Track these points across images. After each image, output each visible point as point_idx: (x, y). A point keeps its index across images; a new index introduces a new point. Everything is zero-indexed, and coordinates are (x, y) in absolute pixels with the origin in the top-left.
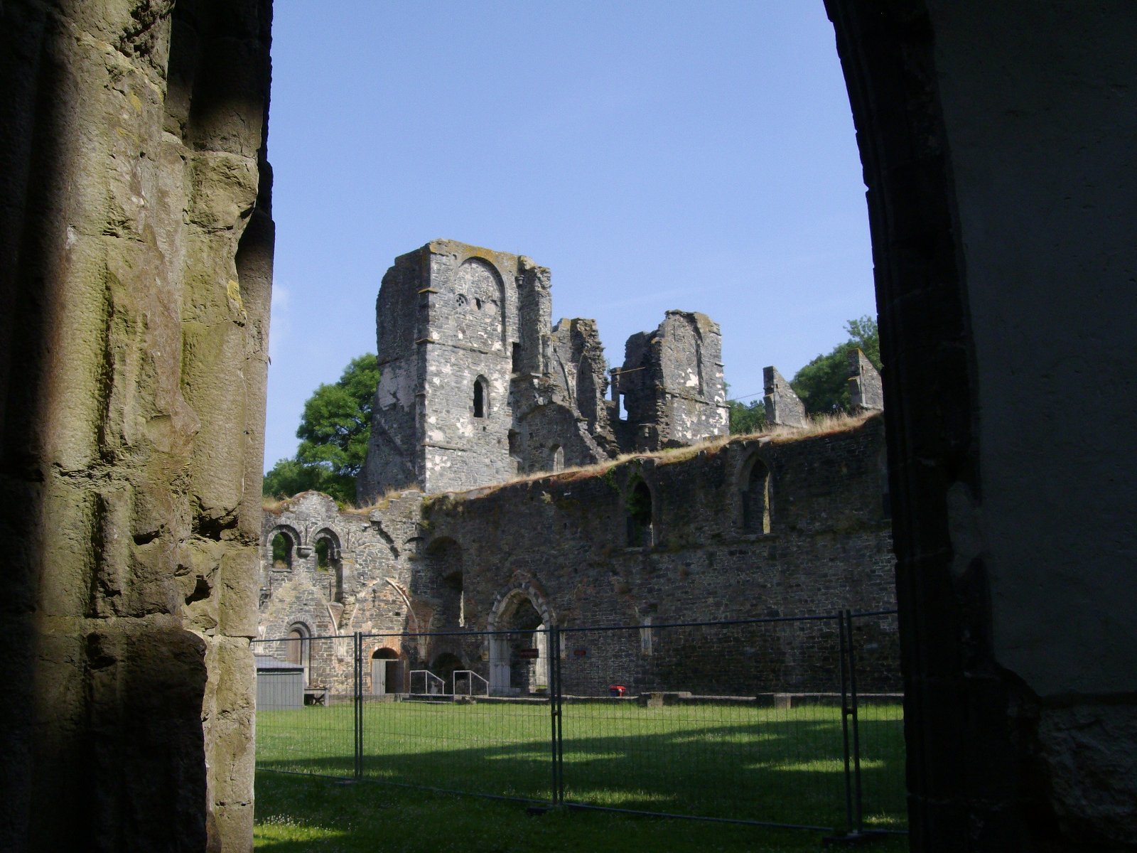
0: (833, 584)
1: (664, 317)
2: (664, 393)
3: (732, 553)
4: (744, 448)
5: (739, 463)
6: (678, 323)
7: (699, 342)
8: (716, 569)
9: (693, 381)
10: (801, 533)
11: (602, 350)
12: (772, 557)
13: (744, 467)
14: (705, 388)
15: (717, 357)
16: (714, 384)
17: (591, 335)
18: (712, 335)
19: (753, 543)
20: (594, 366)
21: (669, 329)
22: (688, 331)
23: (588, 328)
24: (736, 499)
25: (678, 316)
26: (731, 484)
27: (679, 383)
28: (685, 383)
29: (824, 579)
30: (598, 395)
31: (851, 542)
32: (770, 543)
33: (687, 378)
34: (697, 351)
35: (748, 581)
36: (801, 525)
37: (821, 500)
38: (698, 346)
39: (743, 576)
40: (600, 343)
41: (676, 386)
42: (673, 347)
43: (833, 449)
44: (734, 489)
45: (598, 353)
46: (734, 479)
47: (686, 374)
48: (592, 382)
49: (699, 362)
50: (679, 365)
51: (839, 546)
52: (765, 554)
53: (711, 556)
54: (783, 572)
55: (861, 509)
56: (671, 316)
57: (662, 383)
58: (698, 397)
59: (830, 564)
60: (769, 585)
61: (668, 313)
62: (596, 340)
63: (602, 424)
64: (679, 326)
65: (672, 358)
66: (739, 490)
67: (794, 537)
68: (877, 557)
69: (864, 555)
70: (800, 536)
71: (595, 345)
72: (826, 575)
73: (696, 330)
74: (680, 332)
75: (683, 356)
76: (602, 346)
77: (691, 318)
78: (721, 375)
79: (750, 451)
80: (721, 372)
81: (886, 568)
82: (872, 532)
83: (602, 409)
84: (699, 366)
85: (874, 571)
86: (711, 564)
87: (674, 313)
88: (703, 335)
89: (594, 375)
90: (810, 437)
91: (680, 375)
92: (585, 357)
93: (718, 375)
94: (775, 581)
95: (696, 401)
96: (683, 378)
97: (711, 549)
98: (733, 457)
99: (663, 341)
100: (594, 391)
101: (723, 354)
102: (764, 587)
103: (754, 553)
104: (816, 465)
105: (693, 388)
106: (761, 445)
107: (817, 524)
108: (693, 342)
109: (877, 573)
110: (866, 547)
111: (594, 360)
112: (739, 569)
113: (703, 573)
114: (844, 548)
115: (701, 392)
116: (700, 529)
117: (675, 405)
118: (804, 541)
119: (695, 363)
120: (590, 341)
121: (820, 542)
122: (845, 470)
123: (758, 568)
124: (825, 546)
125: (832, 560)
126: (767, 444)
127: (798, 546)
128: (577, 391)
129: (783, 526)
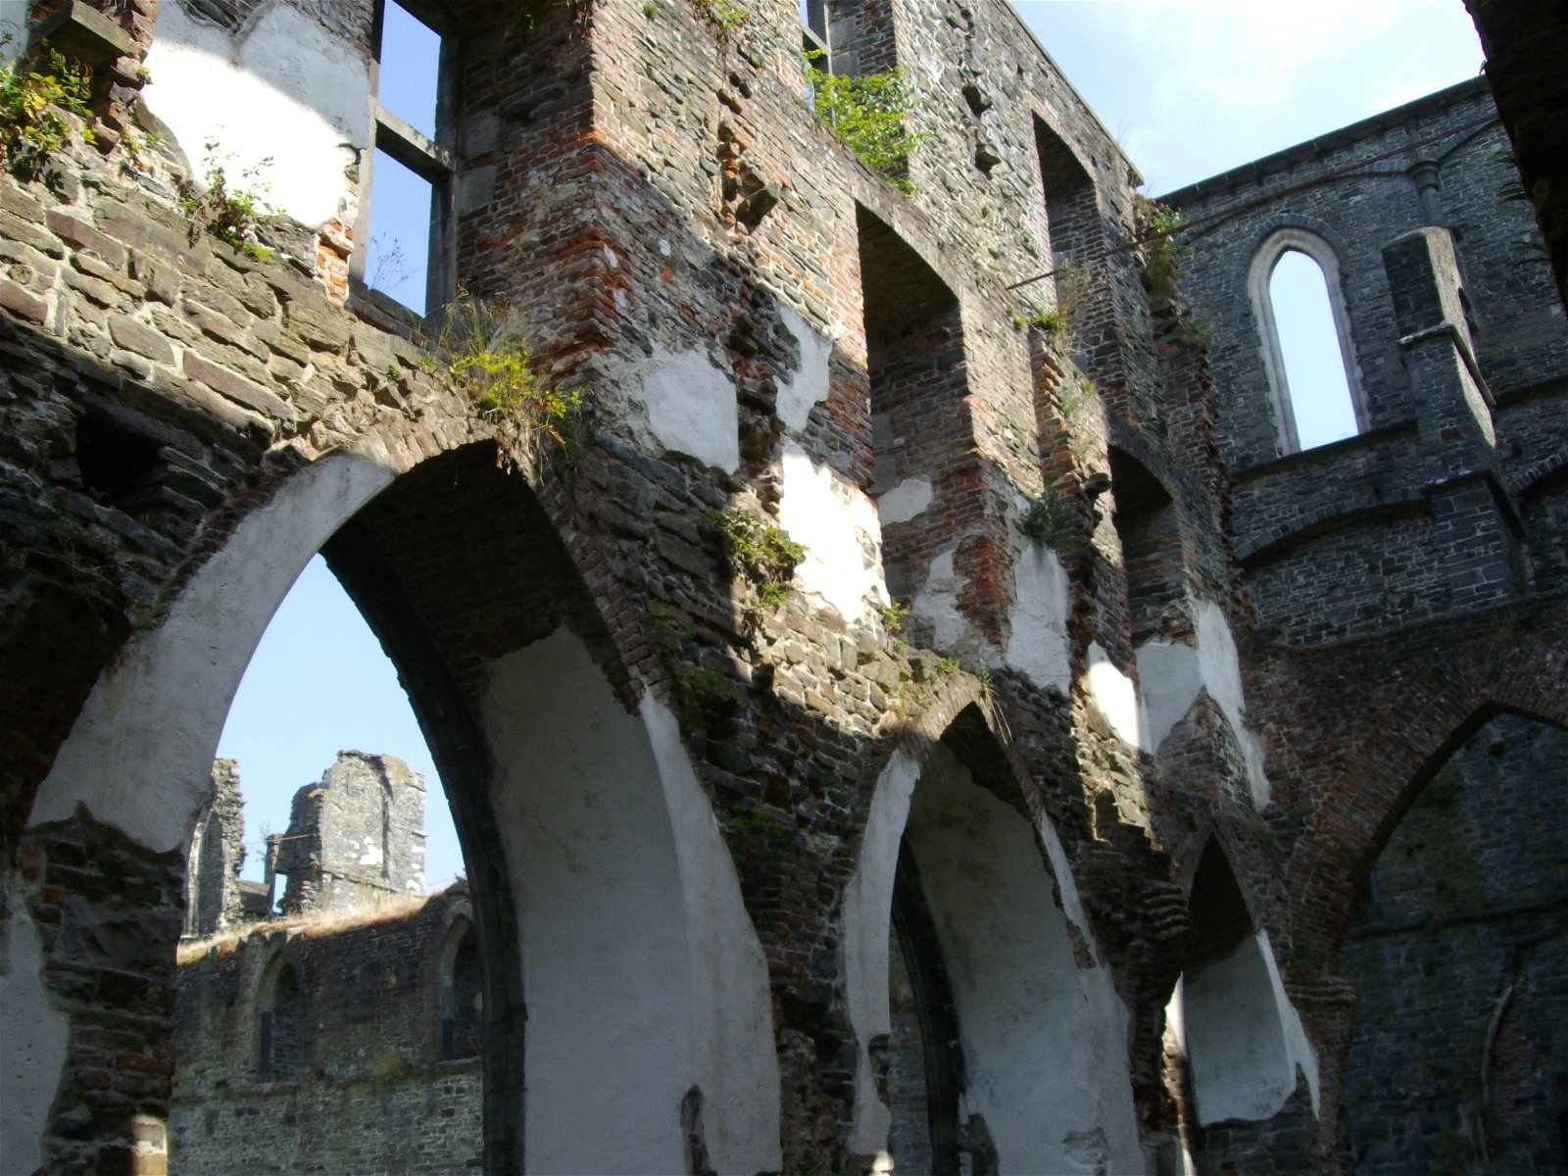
0: (368, 1166)
1: (335, 759)
2: (320, 872)
3: (239, 1113)
4: (267, 943)
5: (258, 967)
6: (354, 769)
7: (388, 799)
8: (215, 1140)
9: (374, 856)
10: (330, 1081)
11: (241, 805)
12: (289, 1120)
13: (266, 973)
14: (392, 867)
15: (418, 822)
16: (408, 863)
17: (227, 783)
18: (410, 789)
19: (268, 1096)
20: (226, 828)
21: (338, 778)
22: (373, 780)
23: (225, 772)
24: (250, 1024)
25: (355, 760)
26: (244, 1002)
27: (349, 859)
28: (359, 858)
29: (355, 1158)
30: (228, 871)
31: (395, 1097)
32: (288, 1097)
33: (362, 851)
34: (384, 813)
35: (256, 1159)
36: (332, 1068)
37: (359, 1027)
38: (385, 804)
39: (250, 1151)
40: (239, 795)
41: (342, 863)
42: (342, 804)
43: (381, 945)
44: (249, 1009)
45: (235, 809)
46: (250, 993)
47: (362, 846)
48: (221, 854)
49: (386, 829)
50: (351, 831)
51: (378, 1104)
52: (280, 1115)
53: (212, 1116)
54: (302, 1145)
55: (411, 1044)
56: (345, 758)
57: (319, 857)
58: (379, 881)
59: (365, 1133)
60: (283, 1167)
61: (341, 754)
62: (235, 790)
63: (231, 916)
64: (355, 774)
65: (339, 820)
66: (257, 1009)
67: (320, 1088)
68: (428, 1124)
69: (409, 1120)
70: (328, 1087)
71: (231, 797)
72: (357, 1152)
73: (385, 781)
74: (358, 782)
75: (359, 819)
76: (242, 799)
77: (376, 763)
78: (421, 849)
79: (274, 947)
80: (420, 845)
81: (439, 1142)
82: (423, 1082)
83: (232, 893)
84: (385, 835)
85: (421, 1147)
86: (210, 1131)
87: (350, 755)
88: (393, 789)
89: (224, 841)
90: (352, 927)
91: (351, 847)
92: (215, 816)
93: (415, 849)
94: (292, 1160)
95: (374, 886)
96: (356, 851)
97: (211, 1105)
98: (253, 957)
99: (326, 795)
100: (221, 866)
101: (426, 819)
102: (277, 1169)
103: (267, 1112)
104: (356, 972)
105: (373, 868)
106: (289, 938)
107: (353, 1067)
108: (379, 799)
109: (426, 1150)
110: (415, 1107)
111: (227, 819)
112: (246, 1139)
113: (200, 1144)
114: (385, 1108)
115: (385, 874)
116: (200, 1072)
117: (337, 890)
118: (333, 1094)
119: (379, 829)
120: (226, 791)
121: (356, 1096)
122: (393, 980)
123: (272, 1137)
124: (361, 1104)
125: (368, 1127)
126: (297, 937)
127: (326, 1104)
128: (200, 864)
129: (307, 1070)
